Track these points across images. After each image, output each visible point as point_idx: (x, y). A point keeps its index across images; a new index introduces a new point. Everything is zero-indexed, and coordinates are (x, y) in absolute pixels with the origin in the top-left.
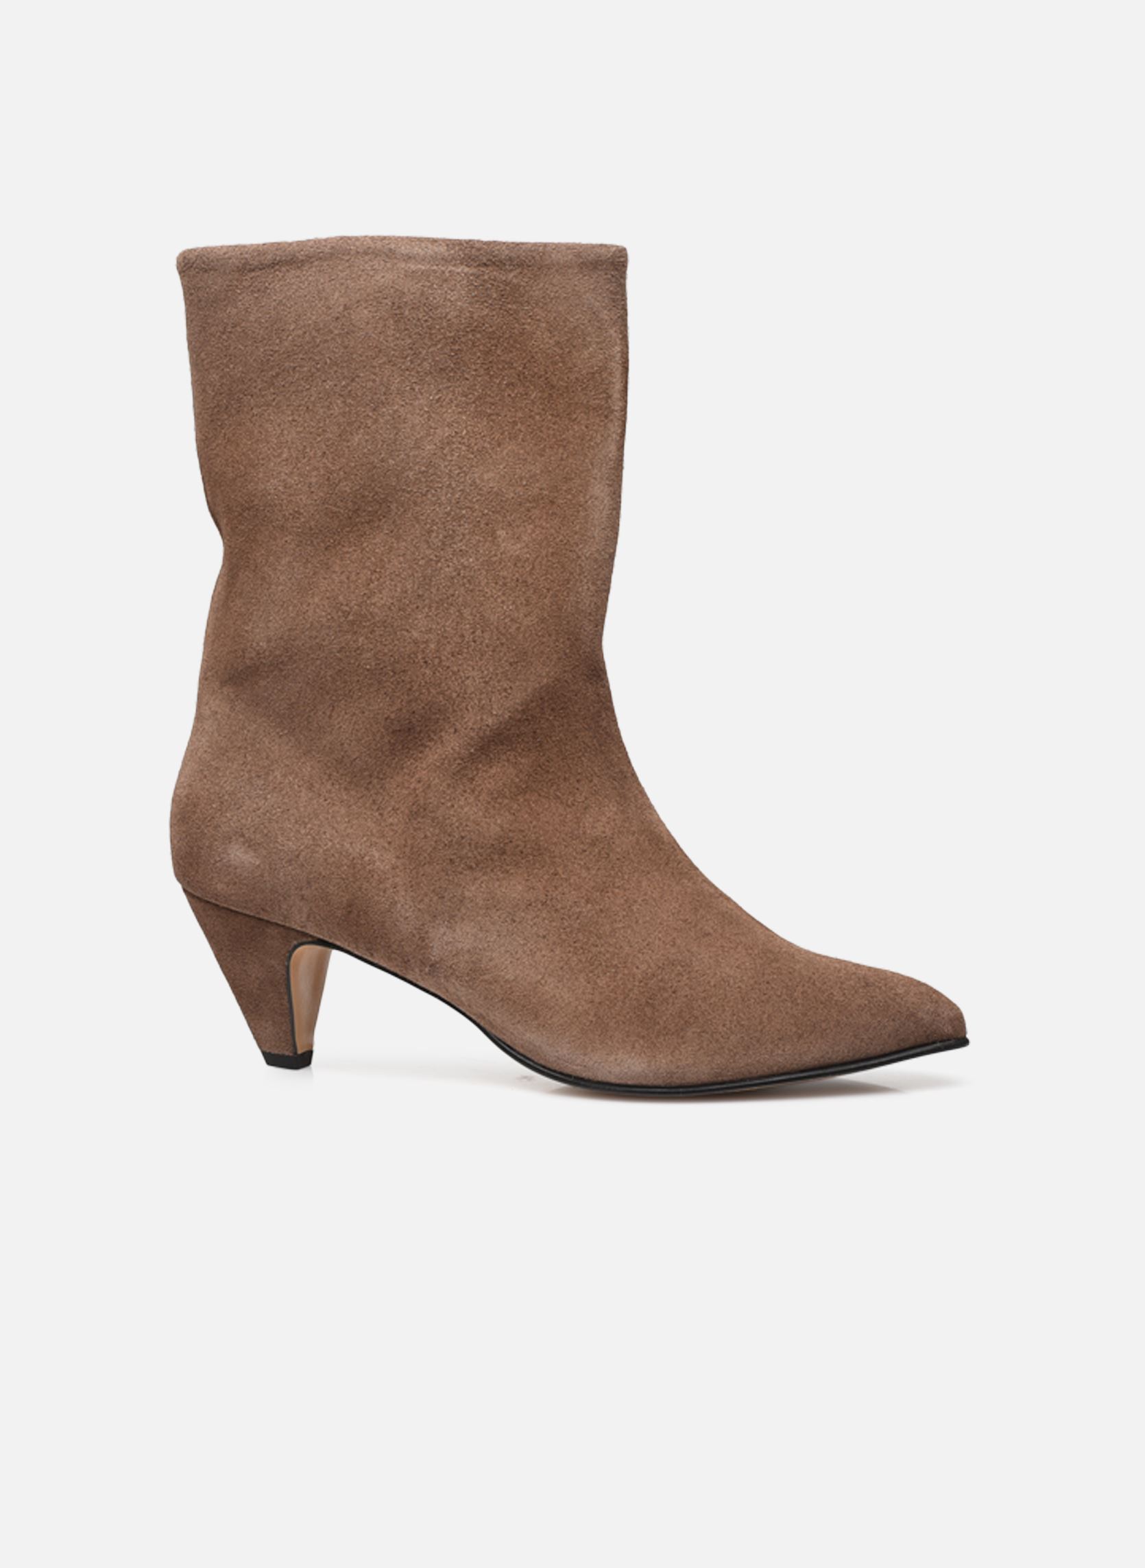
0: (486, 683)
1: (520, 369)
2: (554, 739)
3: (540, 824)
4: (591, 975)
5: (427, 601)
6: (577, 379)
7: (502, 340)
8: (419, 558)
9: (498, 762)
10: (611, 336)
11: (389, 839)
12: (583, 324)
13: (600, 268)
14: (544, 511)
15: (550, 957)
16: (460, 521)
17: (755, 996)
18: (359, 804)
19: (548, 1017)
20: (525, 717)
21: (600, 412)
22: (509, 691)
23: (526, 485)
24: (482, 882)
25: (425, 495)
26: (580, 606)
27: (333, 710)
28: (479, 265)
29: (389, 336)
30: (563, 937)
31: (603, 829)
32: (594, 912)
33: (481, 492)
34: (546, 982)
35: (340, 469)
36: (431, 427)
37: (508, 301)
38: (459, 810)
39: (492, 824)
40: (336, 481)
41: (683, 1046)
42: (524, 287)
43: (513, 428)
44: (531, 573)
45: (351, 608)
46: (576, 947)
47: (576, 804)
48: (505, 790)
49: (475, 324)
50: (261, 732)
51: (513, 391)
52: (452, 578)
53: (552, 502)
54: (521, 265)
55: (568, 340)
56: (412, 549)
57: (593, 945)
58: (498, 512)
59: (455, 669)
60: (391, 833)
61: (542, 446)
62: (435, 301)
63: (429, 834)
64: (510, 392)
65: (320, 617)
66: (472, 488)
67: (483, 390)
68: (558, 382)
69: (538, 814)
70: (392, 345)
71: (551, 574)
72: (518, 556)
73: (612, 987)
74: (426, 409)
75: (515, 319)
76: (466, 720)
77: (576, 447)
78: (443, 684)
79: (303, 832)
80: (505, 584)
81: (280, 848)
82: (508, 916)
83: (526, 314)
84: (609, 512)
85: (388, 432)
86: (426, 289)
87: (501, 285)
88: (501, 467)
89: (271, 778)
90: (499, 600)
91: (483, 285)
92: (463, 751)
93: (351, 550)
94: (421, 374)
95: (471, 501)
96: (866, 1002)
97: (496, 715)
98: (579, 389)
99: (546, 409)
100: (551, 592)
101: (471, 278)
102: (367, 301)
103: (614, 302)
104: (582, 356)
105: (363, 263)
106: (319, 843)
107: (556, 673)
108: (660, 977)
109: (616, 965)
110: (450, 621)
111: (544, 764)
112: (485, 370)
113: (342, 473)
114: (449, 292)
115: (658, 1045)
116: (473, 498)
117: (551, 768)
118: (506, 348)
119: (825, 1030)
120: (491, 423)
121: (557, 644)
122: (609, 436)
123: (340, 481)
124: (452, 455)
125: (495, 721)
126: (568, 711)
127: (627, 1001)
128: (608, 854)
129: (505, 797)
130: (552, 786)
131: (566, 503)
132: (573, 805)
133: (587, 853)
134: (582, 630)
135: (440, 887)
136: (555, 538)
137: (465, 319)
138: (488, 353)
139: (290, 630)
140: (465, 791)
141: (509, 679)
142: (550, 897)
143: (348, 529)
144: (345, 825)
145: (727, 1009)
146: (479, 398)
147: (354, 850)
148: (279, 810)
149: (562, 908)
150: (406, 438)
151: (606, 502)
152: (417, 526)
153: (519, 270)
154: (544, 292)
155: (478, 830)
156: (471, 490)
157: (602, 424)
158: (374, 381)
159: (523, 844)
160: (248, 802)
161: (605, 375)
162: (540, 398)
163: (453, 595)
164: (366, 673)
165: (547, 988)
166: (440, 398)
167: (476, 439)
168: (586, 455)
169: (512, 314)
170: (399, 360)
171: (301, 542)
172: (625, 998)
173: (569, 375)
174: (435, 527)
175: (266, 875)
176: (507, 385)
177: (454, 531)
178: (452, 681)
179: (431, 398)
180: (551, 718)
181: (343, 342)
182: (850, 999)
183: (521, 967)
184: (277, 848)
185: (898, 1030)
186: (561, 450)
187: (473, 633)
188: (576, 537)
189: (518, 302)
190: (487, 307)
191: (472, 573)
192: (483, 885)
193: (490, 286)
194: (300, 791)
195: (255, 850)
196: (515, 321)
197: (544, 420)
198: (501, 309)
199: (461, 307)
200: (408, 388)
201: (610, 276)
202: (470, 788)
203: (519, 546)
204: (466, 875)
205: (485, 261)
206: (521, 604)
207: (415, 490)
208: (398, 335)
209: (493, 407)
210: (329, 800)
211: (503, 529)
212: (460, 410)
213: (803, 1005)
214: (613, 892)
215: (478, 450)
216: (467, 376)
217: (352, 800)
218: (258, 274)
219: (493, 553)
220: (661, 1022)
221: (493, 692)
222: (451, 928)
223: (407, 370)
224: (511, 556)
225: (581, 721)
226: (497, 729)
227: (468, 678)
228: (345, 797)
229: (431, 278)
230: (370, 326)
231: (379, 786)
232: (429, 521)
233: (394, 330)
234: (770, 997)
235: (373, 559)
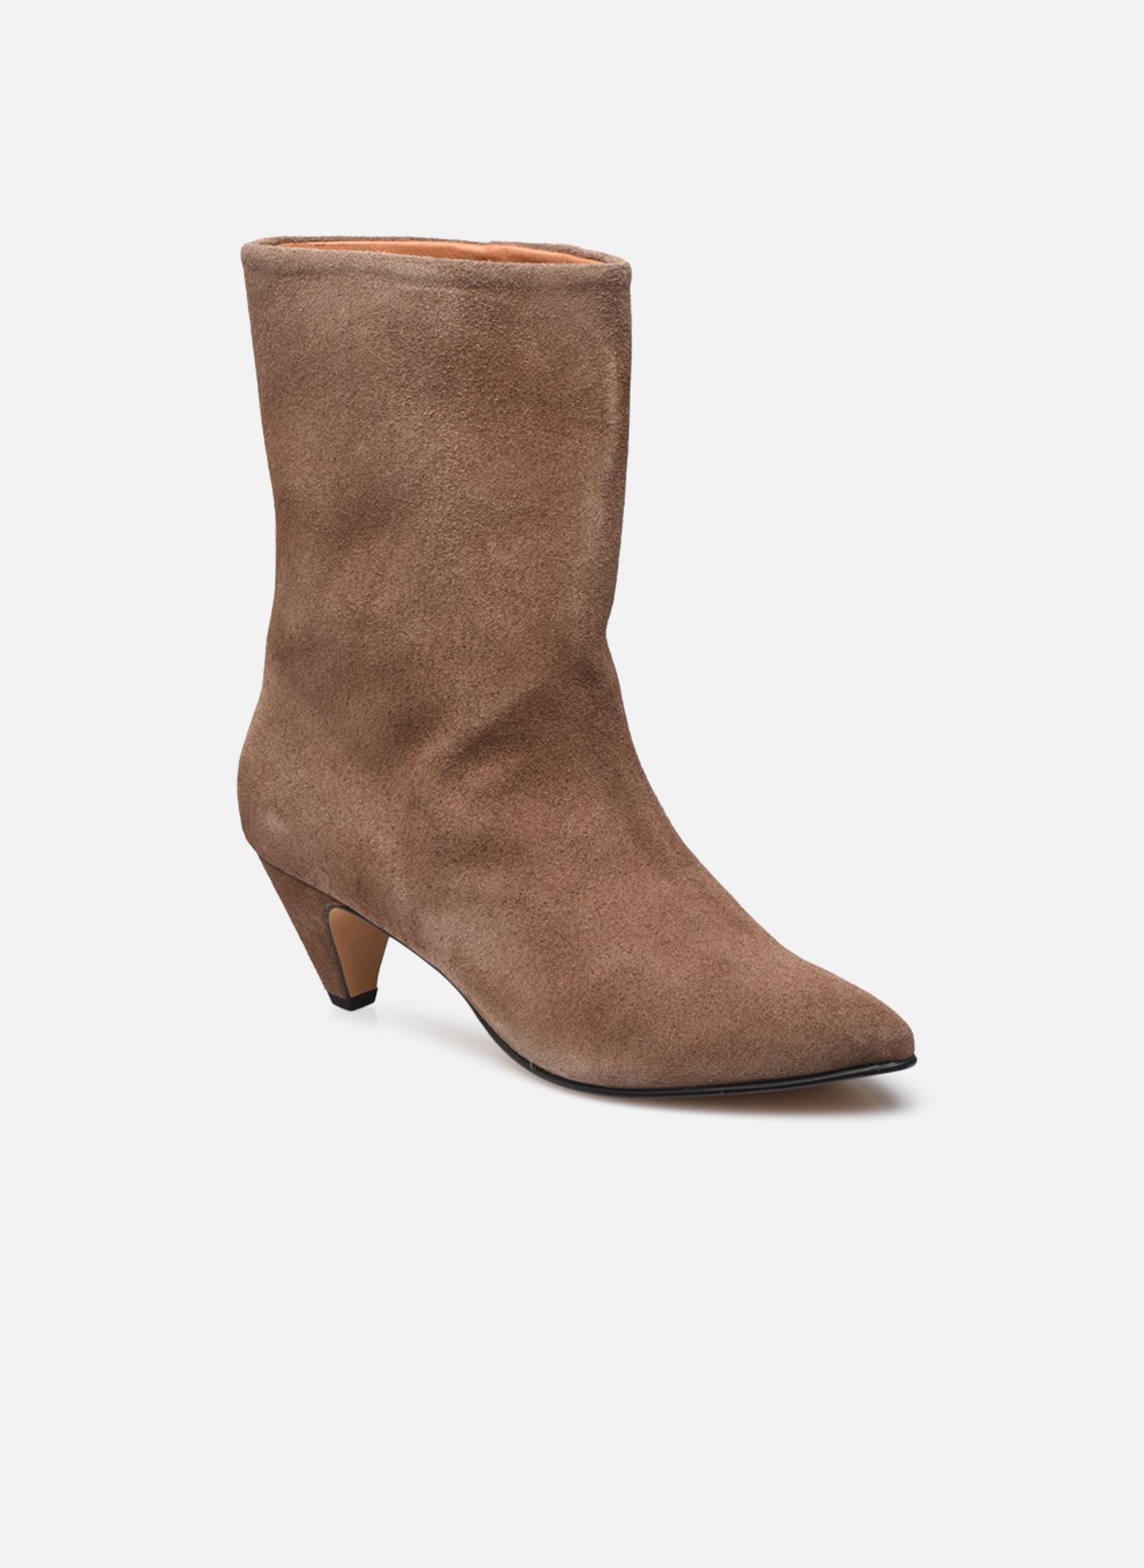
0: (475, 687)
1: (512, 386)
2: (543, 740)
3: (522, 823)
4: (552, 975)
5: (422, 607)
6: (570, 395)
7: (493, 358)
8: (414, 565)
9: (487, 762)
10: (605, 353)
11: (393, 824)
12: (575, 343)
13: (589, 289)
14: (535, 522)
15: (519, 953)
16: (451, 532)
17: (697, 1009)
18: (372, 787)
19: (513, 1011)
20: (512, 720)
21: (595, 426)
22: (496, 696)
23: (517, 498)
24: (465, 876)
25: (419, 506)
26: (569, 614)
27: (349, 698)
28: (469, 287)
29: (385, 353)
30: (532, 935)
31: (585, 829)
32: (561, 913)
33: (470, 505)
34: (513, 977)
35: (347, 476)
36: (424, 442)
37: (499, 321)
38: (446, 806)
39: (475, 822)
40: (344, 486)
41: (625, 1053)
42: (515, 308)
43: (504, 443)
44: (519, 583)
45: (357, 608)
46: (542, 947)
47: (562, 803)
48: (490, 789)
49: (466, 343)
50: (299, 708)
51: (505, 408)
52: (445, 586)
53: (544, 515)
54: (511, 287)
55: (560, 359)
56: (410, 556)
57: (557, 945)
58: (488, 525)
59: (446, 672)
60: (396, 819)
61: (534, 460)
62: (427, 321)
63: (421, 827)
64: (502, 409)
65: (333, 612)
66: (463, 501)
67: (475, 407)
68: (550, 398)
69: (521, 814)
70: (388, 362)
71: (540, 584)
72: (508, 567)
73: (568, 989)
74: (420, 424)
75: (506, 338)
76: (456, 721)
77: (569, 461)
78: (436, 686)
79: (322, 809)
80: (494, 593)
81: (304, 822)
82: (485, 911)
83: (517, 334)
84: (603, 523)
85: (385, 445)
86: (419, 309)
87: (490, 306)
88: (492, 481)
89: (303, 753)
90: (488, 609)
91: (474, 307)
92: (452, 751)
93: (359, 551)
94: (416, 390)
95: (461, 514)
96: (803, 1023)
97: (483, 718)
98: (573, 405)
99: (539, 424)
100: (539, 602)
101: (462, 299)
102: (367, 319)
103: (606, 320)
104: (575, 374)
105: (365, 281)
106: (335, 821)
107: (543, 678)
108: (611, 984)
109: (574, 968)
110: (442, 627)
111: (532, 764)
112: (476, 387)
113: (348, 480)
114: (441, 312)
115: (603, 1049)
116: (463, 511)
117: (540, 768)
118: (497, 366)
119: (758, 1049)
120: (483, 439)
121: (545, 651)
122: (604, 449)
123: (347, 487)
124: (444, 469)
125: (483, 724)
126: (558, 714)
127: (580, 1003)
128: (586, 856)
129: (489, 796)
130: (540, 785)
131: (557, 515)
132: (559, 804)
133: (565, 853)
134: (571, 638)
135: (428, 877)
136: (545, 549)
137: (456, 339)
138: (479, 371)
139: (311, 621)
140: (454, 789)
141: (496, 684)
142: (523, 896)
143: (357, 532)
144: (358, 806)
145: (669, 1020)
146: (471, 414)
147: (362, 831)
148: (306, 785)
149: (533, 907)
150: (401, 451)
151: (599, 513)
152: (413, 534)
153: (509, 291)
154: (534, 313)
155: (462, 827)
156: (461, 503)
157: (597, 437)
158: (372, 395)
159: (503, 843)
160: (283, 774)
161: (599, 391)
162: (533, 414)
163: (445, 602)
164: (372, 668)
165: (513, 983)
166: (433, 414)
167: (468, 454)
168: (579, 469)
169: (502, 334)
170: (394, 377)
171: (318, 540)
172: (578, 1001)
173: (562, 391)
174: (428, 537)
175: (294, 844)
176: (500, 402)
177: (445, 542)
178: (444, 684)
179: (425, 413)
180: (540, 721)
181: (347, 356)
182: (787, 1019)
183: (493, 961)
184: (301, 821)
185: (831, 1053)
186: (553, 464)
187: (463, 639)
188: (567, 547)
189: (508, 323)
190: (478, 328)
191: (463, 582)
192: (466, 878)
193: (480, 307)
194: (325, 770)
195: (285, 822)
196: (505, 341)
197: (536, 435)
198: (492, 329)
199: (452, 327)
200: (403, 404)
201: (600, 297)
202: (458, 785)
203: (509, 556)
204: (451, 868)
205: (475, 283)
206: (509, 612)
207: (410, 501)
208: (393, 353)
209: (485, 423)
210: (348, 781)
211: (493, 540)
212: (453, 425)
213: (741, 1022)
214: (584, 893)
215: (468, 465)
216: (459, 393)
217: (367, 783)
218: (290, 279)
219: (483, 563)
220: (608, 1027)
221: (481, 696)
222: (437, 915)
223: (402, 386)
224: (502, 565)
225: (573, 723)
226: (484, 731)
227: (458, 681)
228: (361, 779)
229: (425, 299)
230: (369, 343)
231: (387, 773)
232: (423, 531)
233: (391, 347)
234: (711, 1011)
235: (377, 562)
